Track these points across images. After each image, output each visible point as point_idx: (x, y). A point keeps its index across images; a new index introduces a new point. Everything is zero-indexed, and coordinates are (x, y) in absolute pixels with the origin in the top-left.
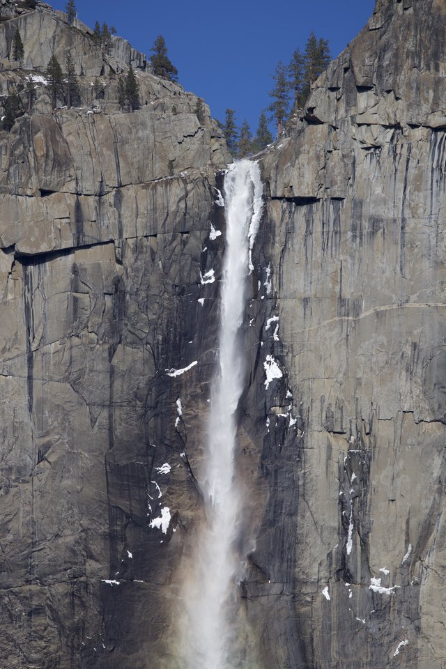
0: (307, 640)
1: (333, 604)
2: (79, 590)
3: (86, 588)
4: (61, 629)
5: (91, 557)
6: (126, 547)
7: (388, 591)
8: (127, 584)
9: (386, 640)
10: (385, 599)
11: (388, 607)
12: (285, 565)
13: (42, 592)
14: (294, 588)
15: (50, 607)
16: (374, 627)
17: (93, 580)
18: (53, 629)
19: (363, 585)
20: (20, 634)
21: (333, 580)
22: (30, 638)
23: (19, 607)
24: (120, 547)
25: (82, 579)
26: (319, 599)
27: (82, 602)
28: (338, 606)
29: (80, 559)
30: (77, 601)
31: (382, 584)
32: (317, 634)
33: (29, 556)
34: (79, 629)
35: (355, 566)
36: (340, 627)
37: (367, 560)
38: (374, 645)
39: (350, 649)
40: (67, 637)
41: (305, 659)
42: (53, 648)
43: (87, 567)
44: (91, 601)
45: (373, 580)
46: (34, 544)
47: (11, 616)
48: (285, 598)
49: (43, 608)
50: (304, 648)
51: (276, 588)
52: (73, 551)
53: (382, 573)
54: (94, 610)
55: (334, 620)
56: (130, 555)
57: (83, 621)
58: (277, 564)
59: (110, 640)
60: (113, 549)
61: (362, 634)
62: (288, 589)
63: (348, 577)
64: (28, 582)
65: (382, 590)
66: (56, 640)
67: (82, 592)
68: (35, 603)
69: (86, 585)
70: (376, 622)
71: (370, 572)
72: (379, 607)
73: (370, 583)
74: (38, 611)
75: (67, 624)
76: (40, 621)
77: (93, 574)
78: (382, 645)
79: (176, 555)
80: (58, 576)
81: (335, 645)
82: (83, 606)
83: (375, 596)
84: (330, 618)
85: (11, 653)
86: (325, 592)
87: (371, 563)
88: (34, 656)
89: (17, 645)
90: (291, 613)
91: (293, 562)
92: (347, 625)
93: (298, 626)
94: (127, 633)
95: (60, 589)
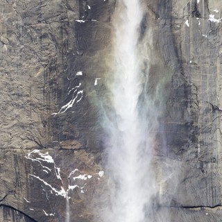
0: (178, 47)
1: (191, 28)
2: (64, 26)
3: (68, 24)
4: (57, 45)
5: (70, 9)
6: (87, 3)
7: (218, 21)
8: (89, 22)
9: (217, 45)
10: (217, 25)
11: (218, 29)
12: (166, 10)
13: (46, 27)
14: (171, 21)
15: (50, 34)
16: (211, 39)
17: (71, 21)
18: (53, 44)
19: (205, 18)
20: (36, 48)
21: (191, 16)
22: (42, 49)
23: (35, 34)
24: (84, 4)
25: (66, 20)
26: (184, 26)
27: (66, 32)
28: (193, 29)
29: (64, 10)
30: (64, 31)
31: (215, 18)
32: (183, 43)
33: (39, 9)
34: (65, 45)
35: (201, 9)
36: (194, 40)
37: (208, 6)
38: (211, 48)
39: (200, 50)
40: (60, 48)
41: (177, 56)
42: (53, 54)
43: (68, 14)
44: (71, 31)
45: (210, 16)
46: (41, 3)
47: (32, 39)
48: (167, 26)
49: (47, 34)
50: (177, 51)
51: (162, 22)
52: (61, 6)
53: (215, 12)
54: (72, 35)
55: (191, 36)
56: (89, 8)
57: (67, 41)
58: (163, 10)
59: (81, 50)
60: (81, 5)
61: (205, 42)
62: (168, 22)
63: (198, 15)
64: (39, 22)
65: (215, 20)
66: (54, 50)
67: (66, 26)
68: (43, 32)
69: (68, 23)
70: (212, 36)
71: (209, 12)
72: (214, 29)
73: (209, 17)
74: (45, 36)
75: (59, 42)
76: (46, 41)
77: (71, 17)
78: (215, 47)
79: (112, 7)
80: (54, 19)
81: (192, 49)
82: (67, 33)
83: (212, 24)
84: (189, 36)
85: (32, 57)
86: (187, 23)
87: (209, 8)
88: (44, 58)
89: (35, 53)
90: (170, 34)
91: (170, 9)
92: (198, 38)
93: (174, 39)
94: (89, 46)
95: (55, 25)
